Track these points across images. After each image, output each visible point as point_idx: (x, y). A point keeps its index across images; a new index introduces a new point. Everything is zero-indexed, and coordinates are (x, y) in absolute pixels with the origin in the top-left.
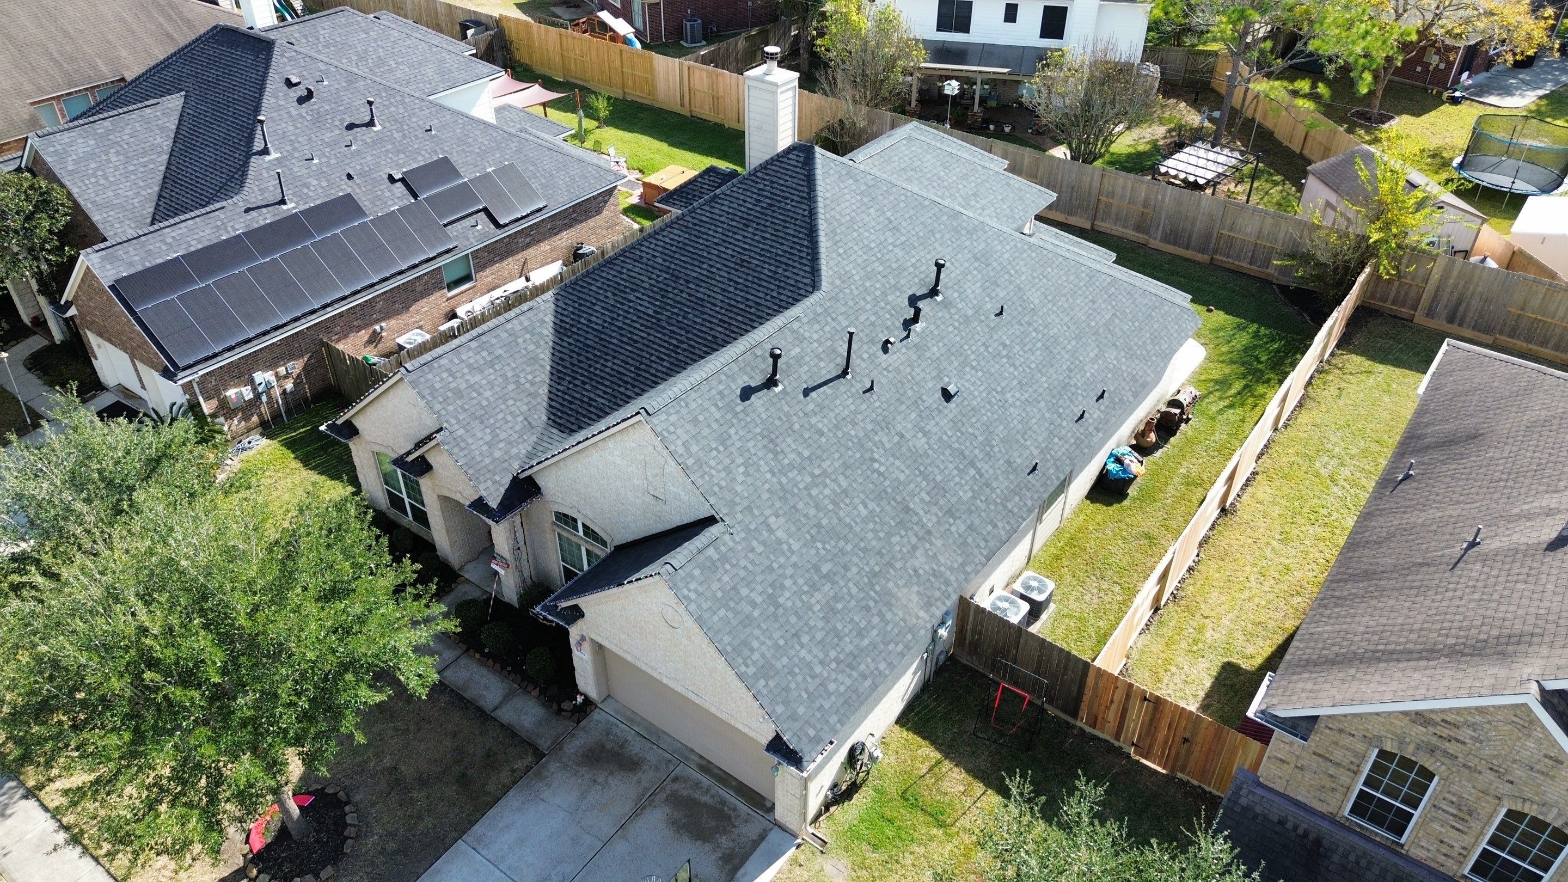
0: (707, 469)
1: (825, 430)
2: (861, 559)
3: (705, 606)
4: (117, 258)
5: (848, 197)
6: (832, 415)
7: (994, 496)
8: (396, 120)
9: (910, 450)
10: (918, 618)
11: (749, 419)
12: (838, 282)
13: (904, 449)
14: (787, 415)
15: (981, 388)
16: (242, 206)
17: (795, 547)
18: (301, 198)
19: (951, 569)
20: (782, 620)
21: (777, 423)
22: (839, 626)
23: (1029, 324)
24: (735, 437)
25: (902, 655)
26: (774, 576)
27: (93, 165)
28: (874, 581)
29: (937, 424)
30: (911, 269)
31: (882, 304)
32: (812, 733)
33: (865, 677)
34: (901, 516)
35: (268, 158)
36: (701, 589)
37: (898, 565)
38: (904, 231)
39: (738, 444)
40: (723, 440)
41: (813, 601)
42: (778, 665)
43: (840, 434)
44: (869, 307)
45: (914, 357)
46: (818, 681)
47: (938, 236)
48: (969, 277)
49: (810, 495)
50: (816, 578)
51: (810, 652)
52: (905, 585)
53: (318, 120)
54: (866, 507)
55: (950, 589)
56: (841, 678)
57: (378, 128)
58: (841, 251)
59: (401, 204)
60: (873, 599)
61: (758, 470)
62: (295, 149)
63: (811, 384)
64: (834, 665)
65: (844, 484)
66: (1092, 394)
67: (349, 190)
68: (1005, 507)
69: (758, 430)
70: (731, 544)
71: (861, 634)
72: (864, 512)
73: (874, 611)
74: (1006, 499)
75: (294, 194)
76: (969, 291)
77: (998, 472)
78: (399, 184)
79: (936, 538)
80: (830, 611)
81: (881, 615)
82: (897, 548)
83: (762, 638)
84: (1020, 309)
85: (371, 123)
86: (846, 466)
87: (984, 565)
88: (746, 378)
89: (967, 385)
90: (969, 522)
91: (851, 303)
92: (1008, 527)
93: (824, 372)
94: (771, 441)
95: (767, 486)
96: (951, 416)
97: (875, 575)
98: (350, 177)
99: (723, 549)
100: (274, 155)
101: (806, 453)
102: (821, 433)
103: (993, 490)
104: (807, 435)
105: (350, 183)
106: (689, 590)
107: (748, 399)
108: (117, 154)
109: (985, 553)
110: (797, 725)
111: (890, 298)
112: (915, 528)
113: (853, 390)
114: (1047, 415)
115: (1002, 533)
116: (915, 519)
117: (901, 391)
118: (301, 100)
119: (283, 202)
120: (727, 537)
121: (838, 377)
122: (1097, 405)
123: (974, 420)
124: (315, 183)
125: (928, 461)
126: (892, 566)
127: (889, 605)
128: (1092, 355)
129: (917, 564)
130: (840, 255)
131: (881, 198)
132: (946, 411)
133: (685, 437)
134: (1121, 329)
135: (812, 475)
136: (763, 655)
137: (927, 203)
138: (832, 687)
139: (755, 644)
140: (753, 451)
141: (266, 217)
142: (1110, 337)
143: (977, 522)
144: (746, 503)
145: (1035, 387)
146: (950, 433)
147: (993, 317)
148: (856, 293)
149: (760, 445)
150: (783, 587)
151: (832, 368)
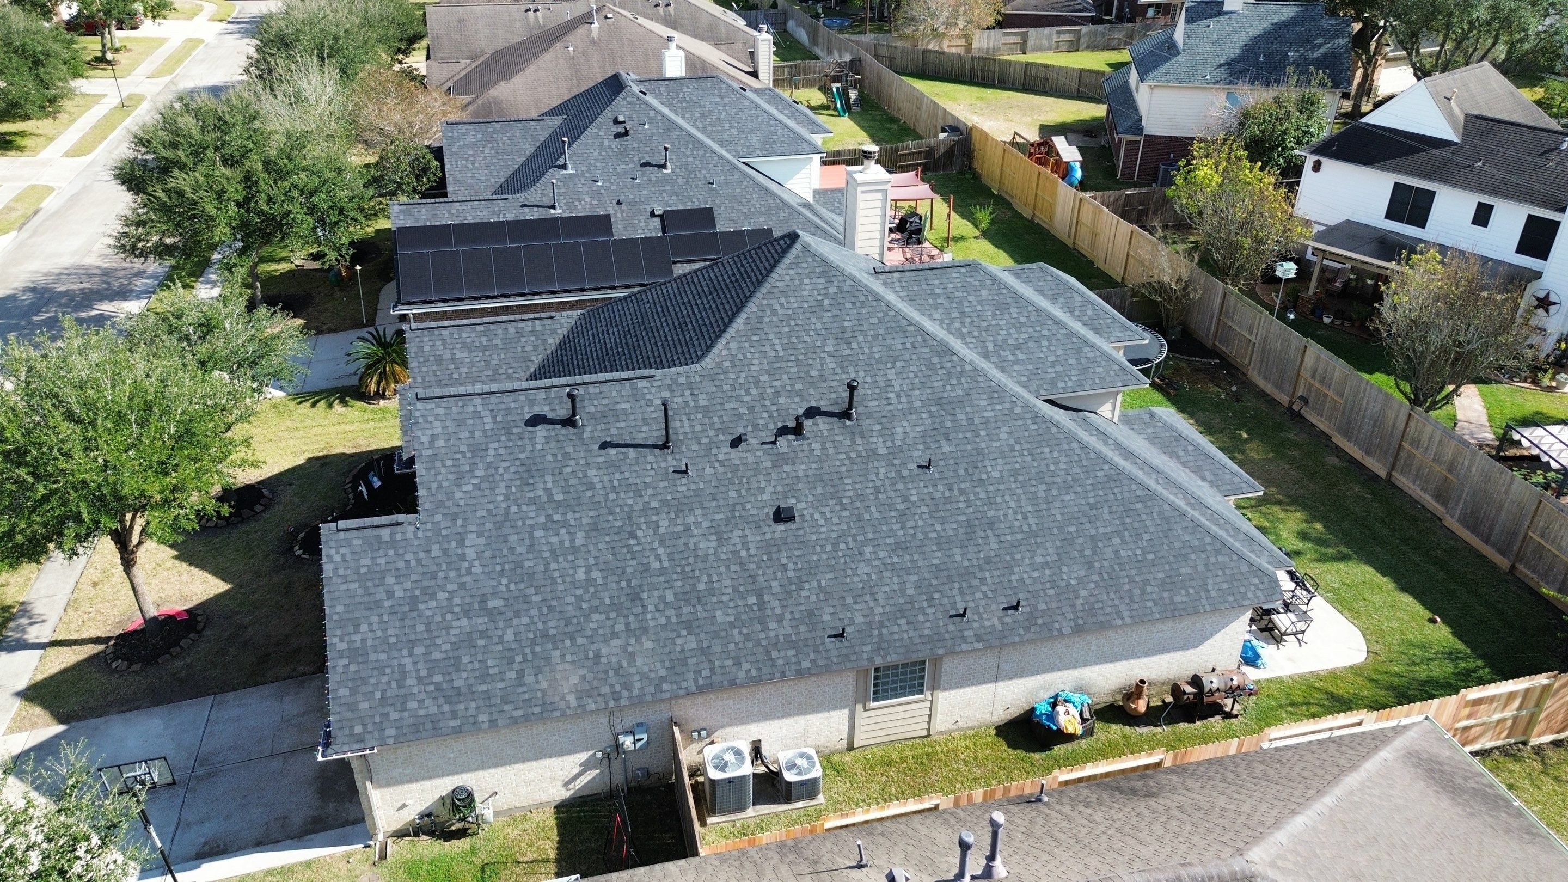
0: (438, 464)
1: (599, 486)
2: (541, 615)
3: (341, 572)
4: (410, 213)
5: (806, 293)
6: (618, 476)
7: (762, 635)
8: (687, 169)
9: (686, 545)
10: (563, 698)
11: (520, 443)
12: (727, 364)
13: (681, 542)
14: (566, 456)
15: (834, 528)
16: (522, 201)
17: (477, 569)
18: (570, 207)
19: (643, 676)
20: (407, 622)
21: (549, 458)
22: (466, 659)
23: (963, 492)
24: (491, 452)
25: (515, 721)
26: (432, 583)
28: (539, 640)
29: (744, 536)
30: (835, 384)
31: (768, 403)
32: (358, 729)
33: (454, 715)
34: (623, 599)
35: (564, 172)
36: (348, 557)
37: (580, 641)
38: (854, 345)
39: (490, 459)
40: (478, 450)
41: (455, 624)
42: (373, 657)
43: (613, 496)
44: (748, 398)
45: (768, 464)
46: (403, 691)
47: (899, 364)
48: (914, 417)
49: (531, 534)
50: (476, 606)
51: (415, 663)
52: (572, 662)
53: (621, 155)
54: (588, 572)
55: (625, 693)
56: (428, 702)
57: (669, 171)
58: (754, 338)
59: (649, 235)
60: (524, 655)
61: (493, 489)
62: (589, 170)
63: (616, 440)
64: (431, 688)
65: (578, 542)
66: (1003, 599)
67: (612, 212)
68: (768, 653)
69: (522, 456)
70: (410, 535)
71: (484, 677)
72: (581, 575)
73: (515, 666)
74: (776, 645)
75: (566, 204)
76: (899, 430)
77: (788, 616)
78: (657, 220)
79: (648, 640)
80: (468, 641)
81: (521, 674)
82: (593, 626)
83: (375, 627)
84: (961, 472)
85: (664, 166)
86: (594, 527)
87: (689, 694)
88: (547, 408)
89: (817, 516)
90: (705, 644)
91: (727, 388)
92: (754, 673)
93: (643, 435)
94: (529, 471)
95: (491, 506)
96: (768, 536)
97: (545, 635)
98: (619, 203)
99: (399, 536)
100: (570, 171)
101: (559, 497)
102: (591, 487)
103: (765, 629)
104: (571, 482)
105: (617, 207)
106: (337, 553)
107: (534, 425)
108: (492, 149)
109: (701, 681)
110: (349, 715)
111: (781, 400)
112: (632, 618)
113: (663, 465)
114: (911, 591)
115: (742, 675)
116: (639, 610)
117: (722, 489)
118: (618, 136)
119: (553, 207)
120: (412, 528)
121: (655, 446)
122: (1001, 613)
123: (796, 553)
124: (588, 199)
125: (700, 565)
126: (573, 639)
127: (538, 671)
128: (1039, 560)
129: (604, 651)
130: (750, 341)
131: (849, 306)
132: (766, 529)
133: (439, 431)
134: (1116, 553)
135: (549, 518)
136: (364, 640)
137: (911, 328)
138: (412, 705)
139: (364, 628)
140: (501, 471)
141: (534, 214)
142: (1088, 552)
143: (717, 648)
144: (455, 510)
145: (916, 557)
146: (752, 552)
147: (914, 466)
148: (741, 380)
149: (512, 469)
150: (433, 595)
151: (654, 433)
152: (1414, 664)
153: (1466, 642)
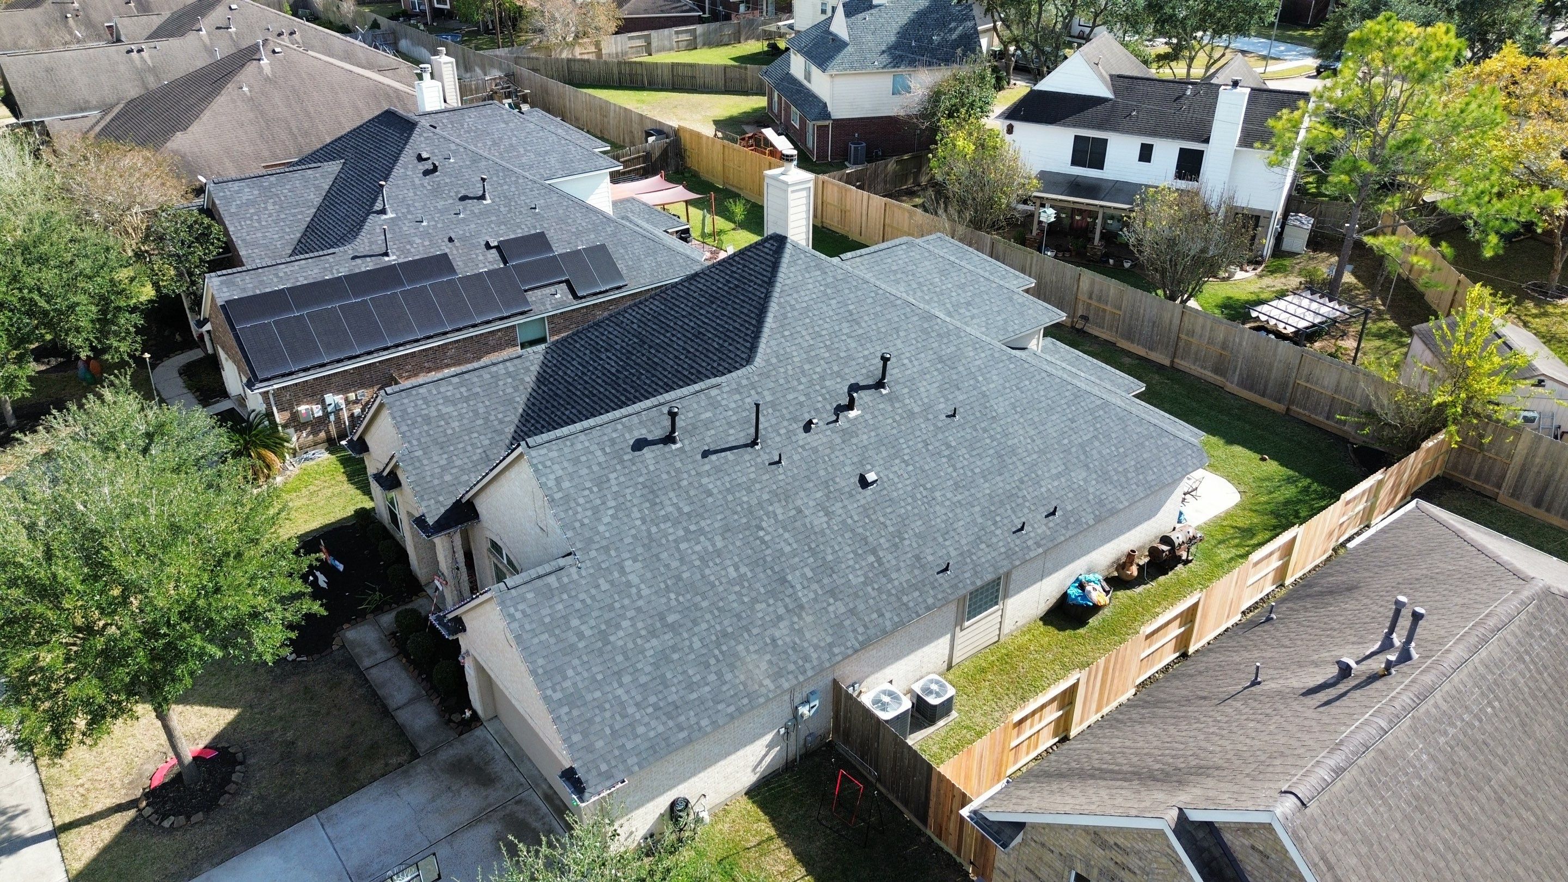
0: (573, 504)
1: (715, 491)
2: (715, 617)
3: (528, 627)
4: (234, 284)
5: (810, 286)
6: (727, 479)
7: (890, 586)
8: (506, 197)
9: (804, 525)
10: (761, 685)
11: (634, 468)
12: (774, 361)
13: (798, 524)
14: (678, 471)
15: (908, 482)
16: (351, 253)
17: (645, 592)
18: (402, 251)
19: (816, 647)
20: (606, 656)
21: (665, 476)
22: (669, 675)
23: (985, 430)
24: (613, 482)
25: (732, 717)
26: (612, 614)
27: (252, 211)
28: (722, 640)
29: (844, 507)
30: (862, 360)
31: (818, 387)
32: (604, 767)
33: (681, 729)
34: (774, 585)
35: (384, 217)
36: (529, 611)
37: (755, 631)
38: (863, 324)
39: (615, 489)
40: (601, 482)
41: (647, 646)
42: (589, 697)
43: (730, 498)
44: (801, 387)
45: (838, 441)
46: (627, 721)
47: (902, 334)
48: (928, 376)
49: (678, 549)
50: (658, 625)
51: (627, 692)
52: (755, 651)
53: (436, 192)
54: (737, 569)
55: (808, 666)
56: (653, 723)
57: (488, 201)
58: (787, 333)
59: (491, 268)
60: (715, 656)
61: (628, 516)
62: (409, 212)
63: (713, 447)
64: (650, 710)
65: (719, 544)
66: (1042, 509)
67: (447, 251)
68: (899, 599)
69: (641, 480)
70: (575, 577)
71: (691, 687)
72: (732, 573)
73: (713, 669)
74: (903, 592)
75: (398, 249)
76: (922, 389)
77: (902, 564)
78: (494, 251)
79: (808, 614)
80: (663, 657)
81: (720, 674)
82: (760, 615)
83: (579, 669)
84: (978, 414)
85: (483, 197)
86: (727, 529)
87: (856, 651)
88: (644, 431)
89: (891, 476)
90: (851, 605)
91: (782, 381)
92: (896, 619)
93: (732, 438)
94: (653, 492)
95: (633, 532)
96: (863, 502)
97: (725, 635)
98: (451, 240)
99: (566, 580)
100: (390, 215)
101: (686, 509)
102: (710, 494)
103: (890, 581)
104: (692, 493)
105: (450, 245)
106: (517, 610)
107: (640, 449)
108: (274, 204)
109: (861, 638)
110: (590, 757)
111: (828, 383)
112: (787, 600)
113: (759, 460)
114: (980, 520)
115: (888, 623)
116: (790, 591)
117: (813, 470)
118: (426, 173)
119: (386, 254)
120: (574, 570)
121: (746, 446)
122: (1045, 521)
123: (889, 510)
124: (418, 241)
125: (821, 540)
126: (748, 631)
127: (732, 667)
128: (1054, 471)
129: (777, 634)
130: (783, 336)
131: (847, 291)
132: (858, 497)
133: (560, 473)
134: (1100, 452)
135: (686, 530)
136: (575, 684)
137: (899, 302)
138: (641, 730)
139: (570, 673)
140: (629, 497)
141: (368, 265)
142: (1082, 457)
143: (861, 607)
144: (604, 543)
145: (973, 491)
146: (856, 518)
147: (944, 417)
148: (790, 372)
149: (638, 494)
150: (618, 626)
151: (742, 435)
152: (1271, 493)
153: (1292, 469)
